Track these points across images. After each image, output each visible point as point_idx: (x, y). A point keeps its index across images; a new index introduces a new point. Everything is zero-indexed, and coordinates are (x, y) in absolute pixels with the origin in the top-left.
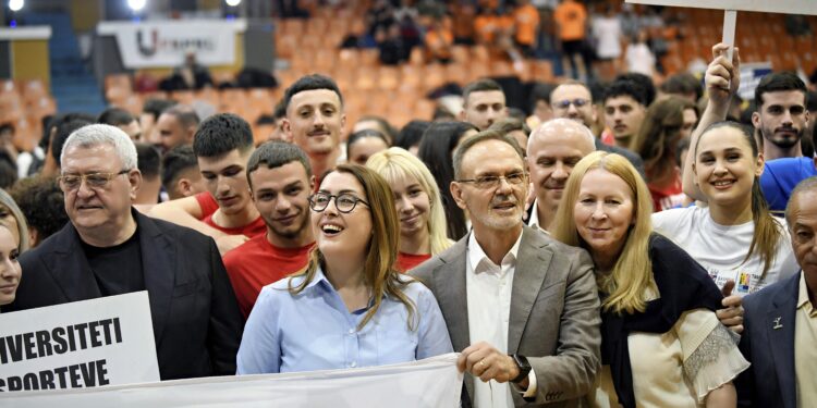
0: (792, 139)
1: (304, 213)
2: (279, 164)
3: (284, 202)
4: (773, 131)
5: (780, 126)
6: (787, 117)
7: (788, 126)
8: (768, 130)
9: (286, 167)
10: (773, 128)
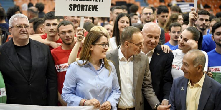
0: (205, 28)
1: (73, 38)
2: (67, 24)
3: (68, 34)
4: (200, 25)
5: (202, 24)
6: (204, 22)
7: (204, 24)
8: (199, 25)
9: (68, 25)
10: (200, 24)
